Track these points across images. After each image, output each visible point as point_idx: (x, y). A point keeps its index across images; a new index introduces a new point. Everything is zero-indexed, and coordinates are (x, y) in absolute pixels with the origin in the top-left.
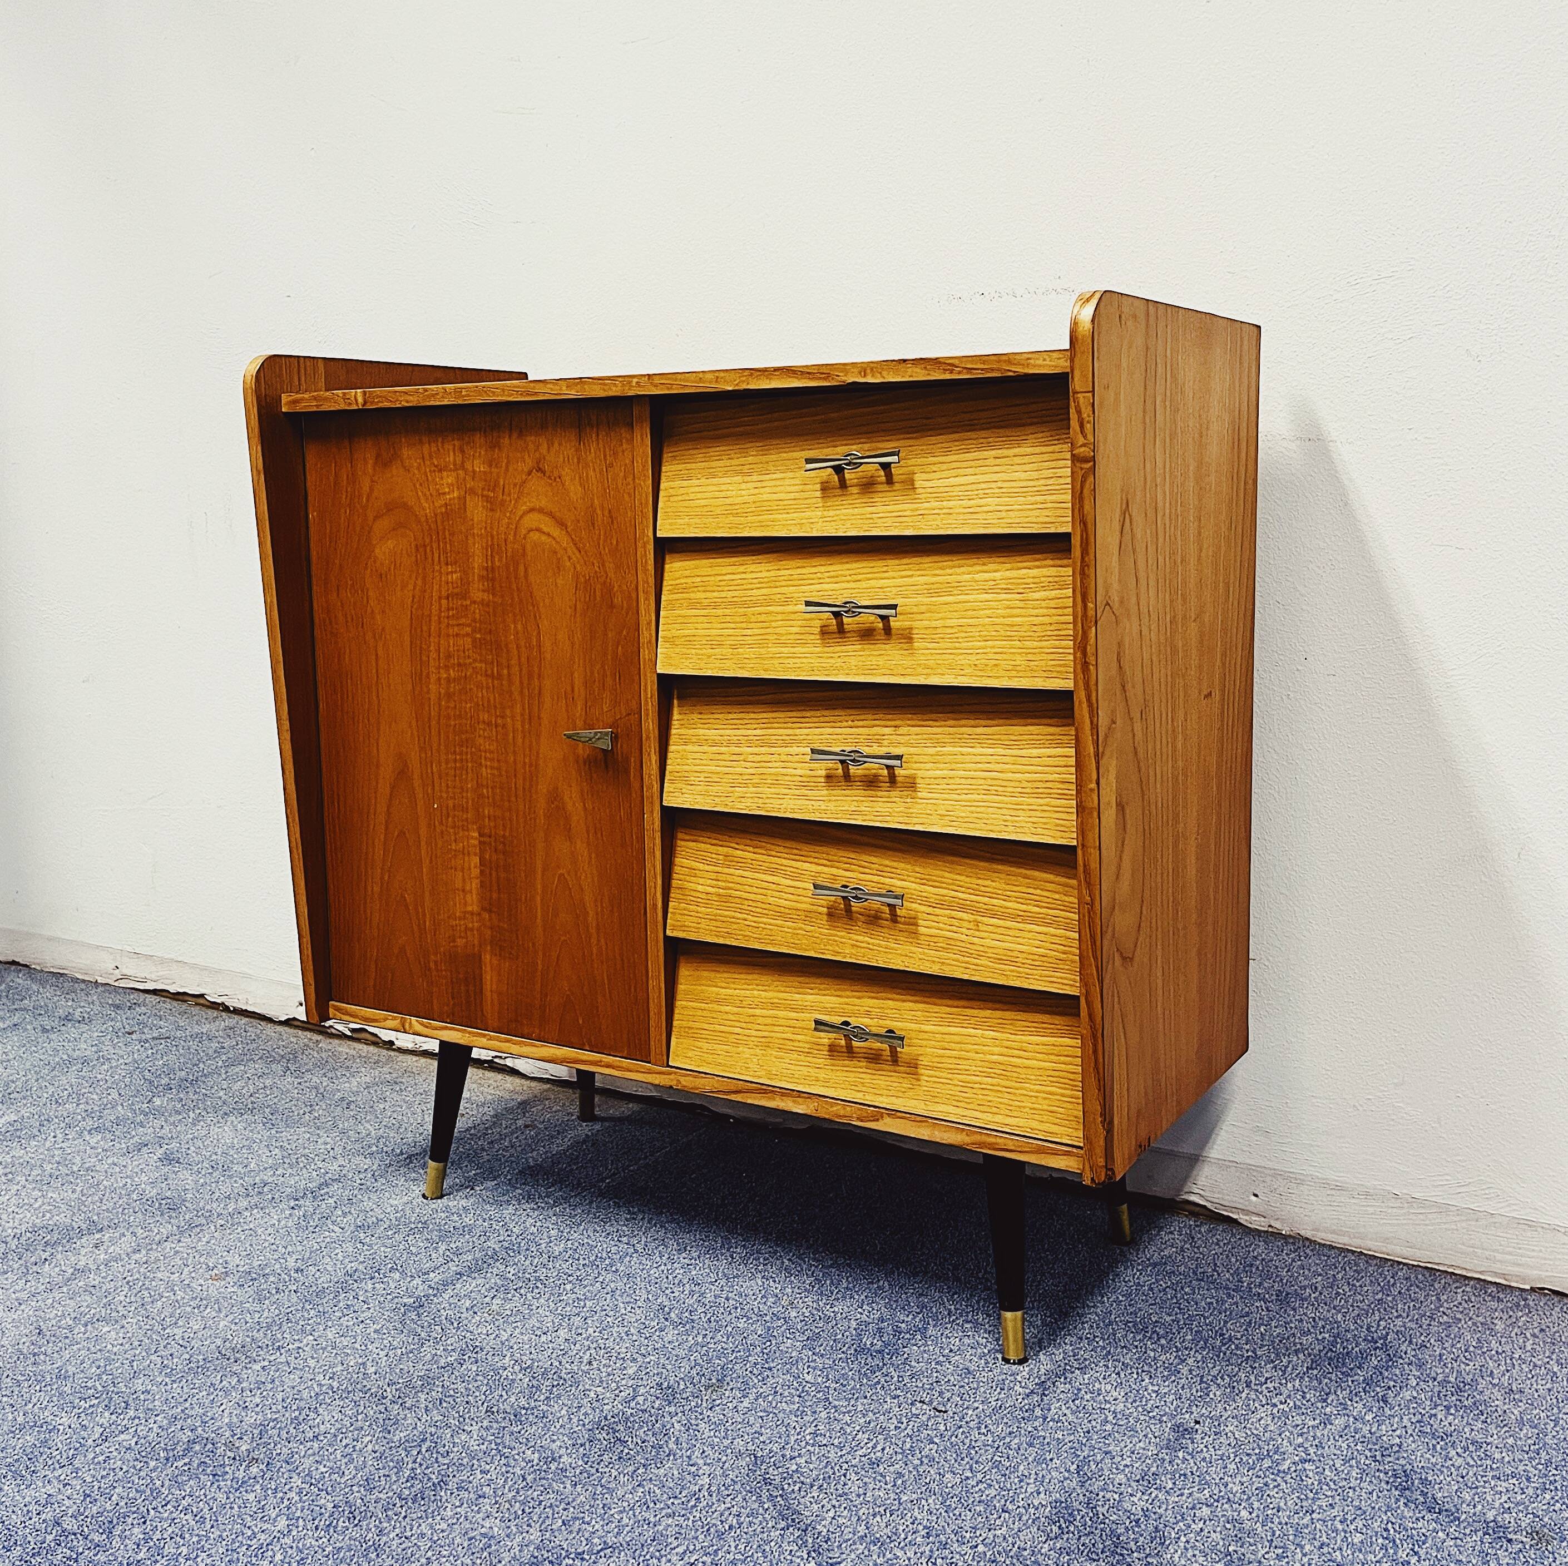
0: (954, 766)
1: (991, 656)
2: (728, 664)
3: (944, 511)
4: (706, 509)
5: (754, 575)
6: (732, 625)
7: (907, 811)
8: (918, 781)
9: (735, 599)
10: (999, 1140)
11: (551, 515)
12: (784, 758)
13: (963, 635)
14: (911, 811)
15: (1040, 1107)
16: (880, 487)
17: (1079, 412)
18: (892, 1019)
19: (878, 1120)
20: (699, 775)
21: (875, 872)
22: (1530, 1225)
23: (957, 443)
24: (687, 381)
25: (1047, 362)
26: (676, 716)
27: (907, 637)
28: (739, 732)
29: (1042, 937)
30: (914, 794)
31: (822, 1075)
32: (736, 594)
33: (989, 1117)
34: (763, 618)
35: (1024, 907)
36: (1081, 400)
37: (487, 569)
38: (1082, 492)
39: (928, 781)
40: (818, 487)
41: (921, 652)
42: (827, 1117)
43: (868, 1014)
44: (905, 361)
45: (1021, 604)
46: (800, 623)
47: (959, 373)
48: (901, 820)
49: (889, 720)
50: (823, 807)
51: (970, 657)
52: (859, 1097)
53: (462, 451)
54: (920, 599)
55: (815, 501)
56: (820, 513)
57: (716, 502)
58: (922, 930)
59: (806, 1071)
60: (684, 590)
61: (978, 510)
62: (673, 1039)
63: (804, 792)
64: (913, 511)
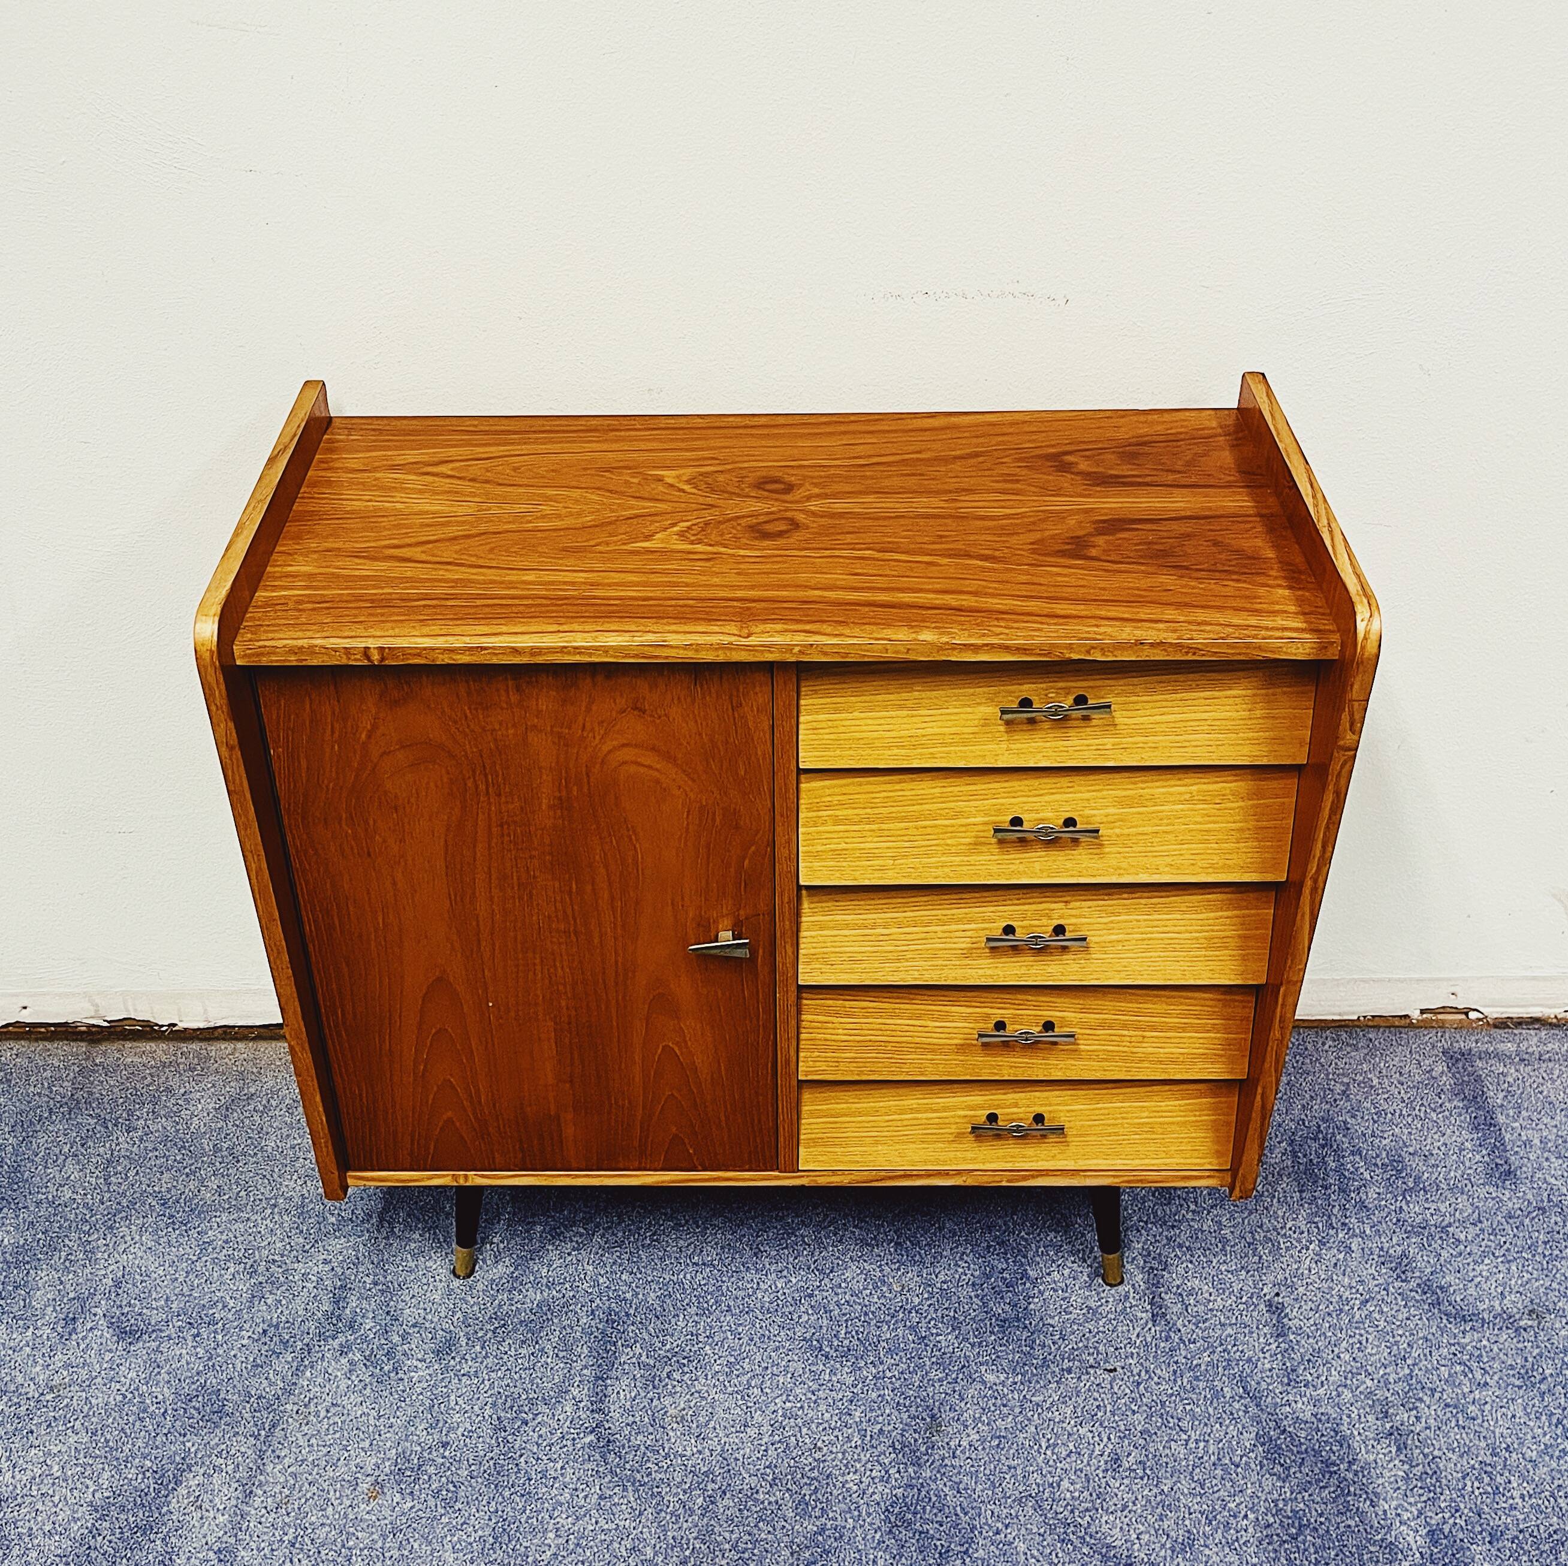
0: (1130, 931)
3: (1150, 745)
4: (862, 742)
6: (892, 839)
7: (1080, 970)
9: (893, 814)
10: (1151, 1176)
11: (653, 749)
15: (1184, 1148)
16: (1075, 724)
17: (1352, 715)
18: (1042, 1106)
19: (1028, 1179)
20: (840, 955)
29: (1201, 1041)
30: (1088, 956)
31: (969, 1155)
34: (929, 830)
35: (1184, 1021)
37: (560, 798)
39: (1102, 944)
41: (1112, 856)
42: (974, 1184)
43: (1016, 1105)
45: (1218, 813)
46: (973, 834)
48: (1074, 978)
50: (989, 973)
51: (1166, 858)
52: (1009, 1166)
53: (518, 689)
54: (1112, 810)
55: (998, 735)
56: (1004, 746)
57: (875, 734)
58: (1082, 1047)
59: (952, 1155)
60: (828, 807)
61: (1187, 744)
62: (801, 1150)
63: (967, 962)
64: (1114, 744)
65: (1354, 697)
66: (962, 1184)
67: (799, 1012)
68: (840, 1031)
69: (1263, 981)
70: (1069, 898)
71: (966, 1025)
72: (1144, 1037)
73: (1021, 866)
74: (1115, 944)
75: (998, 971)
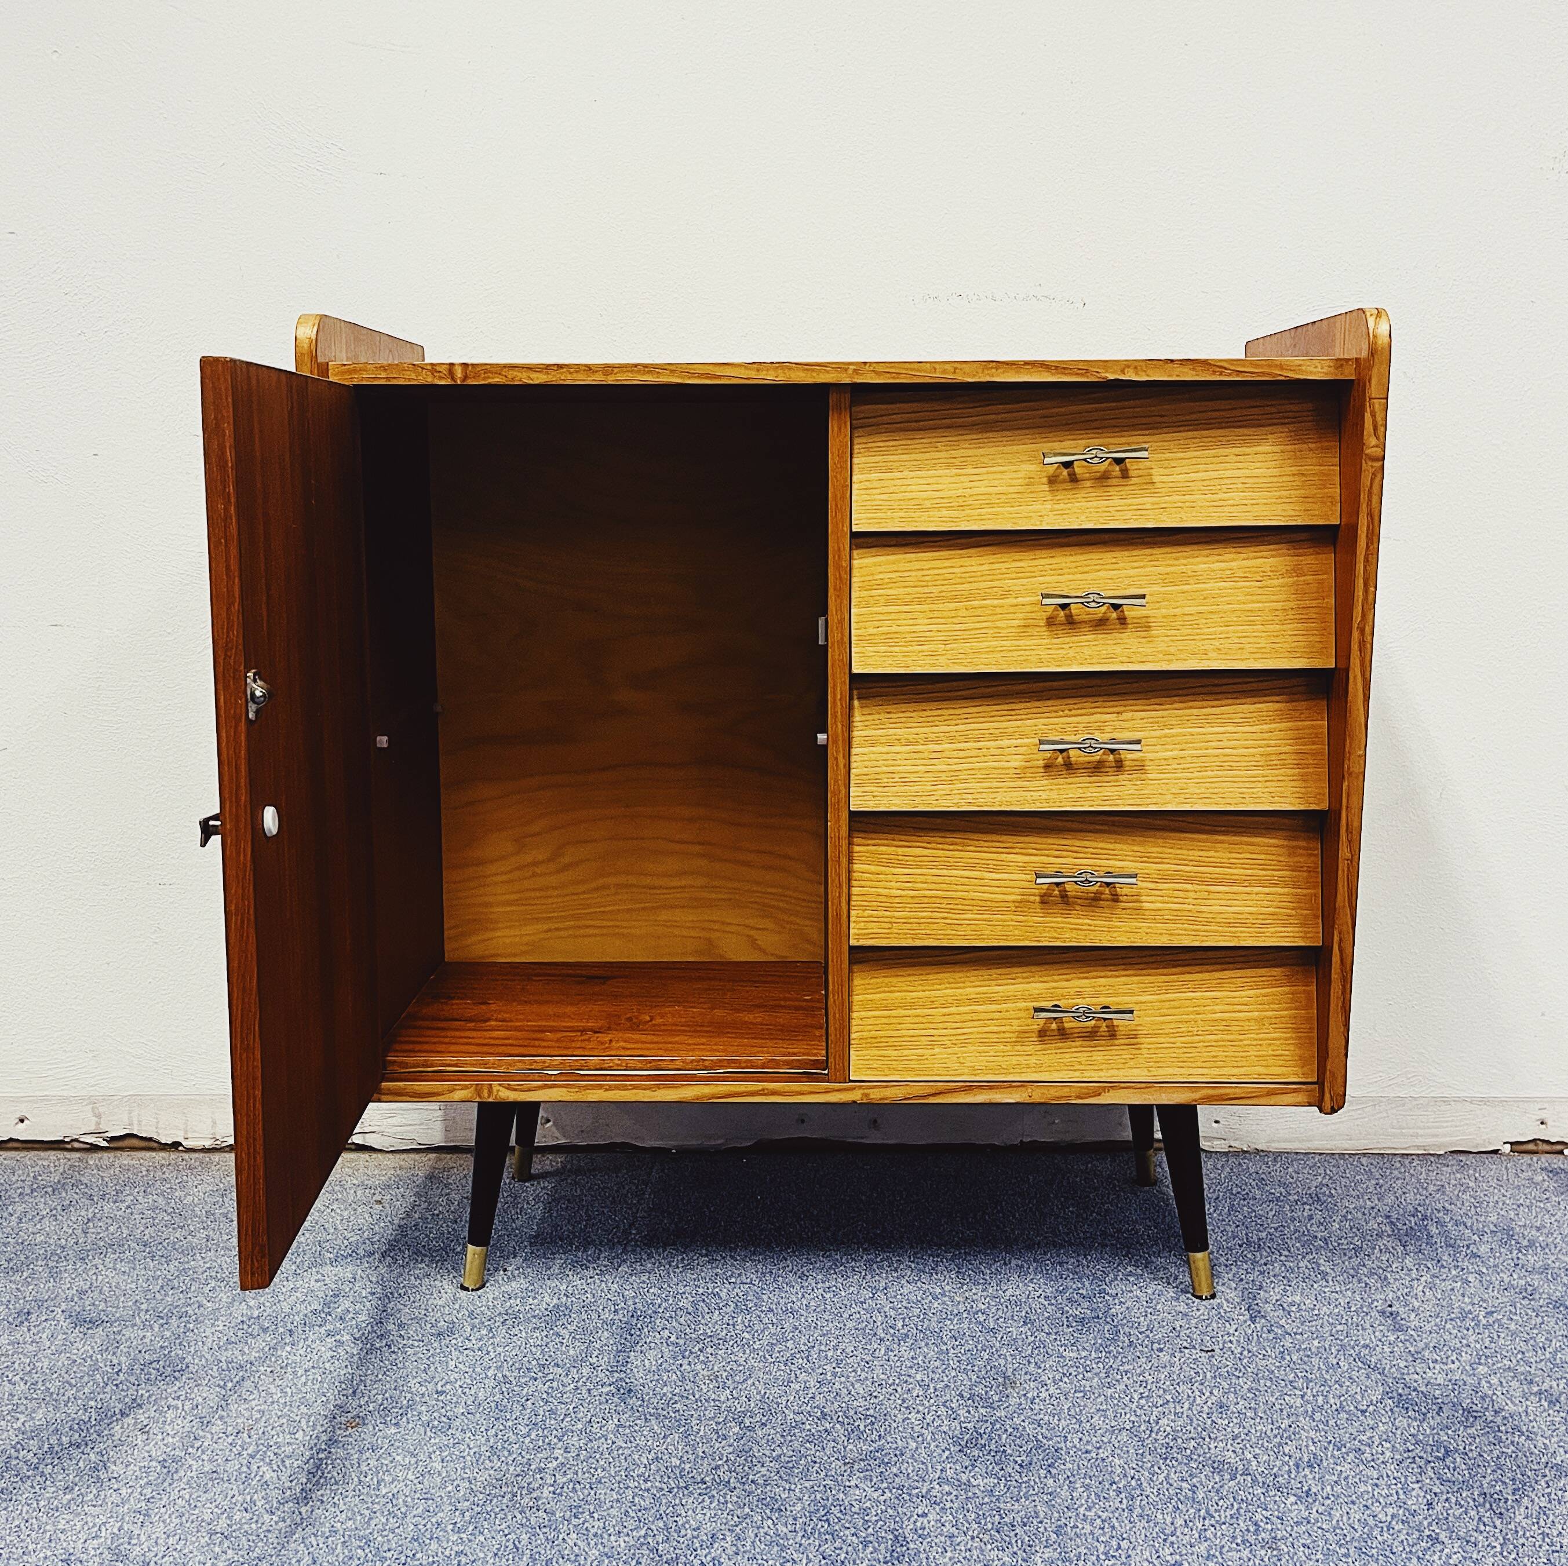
0: (1184, 746)
1: (1235, 640)
2: (942, 660)
3: (1187, 504)
4: (913, 502)
5: (963, 570)
6: (943, 621)
7: (1137, 792)
8: (1148, 763)
9: (943, 594)
10: (1228, 1091)
12: (993, 751)
13: (1204, 621)
14: (1141, 792)
15: (1264, 1053)
16: (1114, 482)
17: (1373, 415)
18: (1109, 995)
19: (1099, 1094)
20: (893, 776)
21: (1089, 856)
22: (1445, 1100)
23: (1194, 440)
24: (918, 370)
26: (857, 717)
27: (1145, 626)
28: (935, 729)
29: (1270, 897)
30: (1143, 776)
31: (1033, 1060)
32: (943, 588)
33: (1217, 1071)
34: (978, 612)
35: (1249, 872)
36: (1377, 406)
38: (1371, 488)
39: (1157, 762)
40: (1045, 480)
41: (1160, 639)
42: (1042, 1101)
43: (1079, 994)
44: (1172, 361)
45: (1260, 591)
46: (1021, 616)
47: (1230, 375)
48: (1131, 802)
49: (1111, 707)
50: (1044, 797)
51: (1212, 642)
52: (1077, 1076)
54: (1156, 589)
55: (1042, 494)
56: (1048, 506)
57: (924, 495)
58: (1146, 905)
59: (1014, 1060)
60: (880, 586)
61: (1222, 503)
62: (852, 1052)
63: (1020, 783)
64: (1153, 504)
65: (1373, 396)
66: (1028, 1100)
67: (850, 861)
68: (893, 884)
69: (1324, 806)
70: (1122, 709)
71: (1024, 877)
72: (1209, 892)
73: (1070, 651)
74: (1170, 762)
75: (1054, 795)
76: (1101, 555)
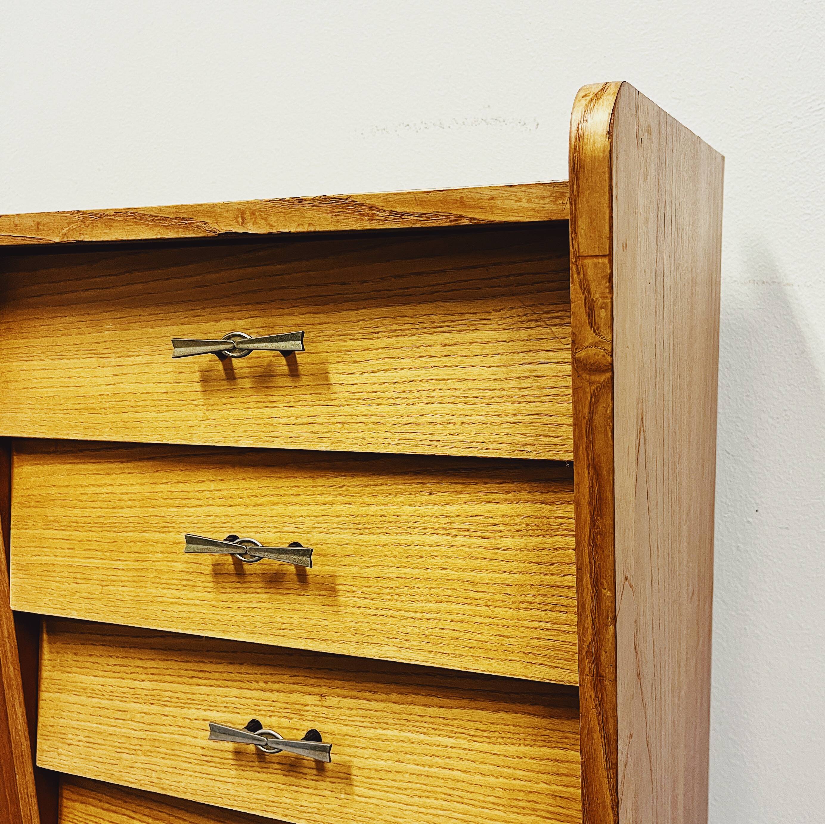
0: (401, 757)
1: (447, 625)
3: (373, 419)
4: (54, 401)
5: (123, 489)
6: (99, 554)
7: (340, 809)
8: (354, 771)
9: (101, 520)
12: (180, 721)
13: (406, 591)
14: (346, 810)
16: (281, 381)
17: (586, 289)
20: (78, 732)
25: (524, 204)
27: (329, 588)
28: (122, 683)
30: (348, 788)
32: (102, 512)
34: (137, 547)
36: (590, 272)
38: (591, 420)
39: (366, 772)
40: (197, 375)
41: (348, 610)
44: (300, 201)
45: (488, 554)
47: (385, 219)
49: (313, 685)
50: (232, 792)
51: (417, 623)
54: (345, 536)
55: (195, 396)
56: (201, 412)
60: (38, 503)
61: (421, 419)
63: (206, 768)
64: (329, 416)
65: (584, 250)
70: (324, 690)
73: (239, 613)
74: (383, 775)
75: (243, 792)
76: (280, 483)
